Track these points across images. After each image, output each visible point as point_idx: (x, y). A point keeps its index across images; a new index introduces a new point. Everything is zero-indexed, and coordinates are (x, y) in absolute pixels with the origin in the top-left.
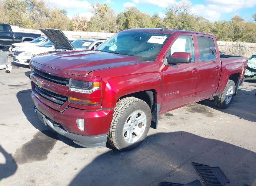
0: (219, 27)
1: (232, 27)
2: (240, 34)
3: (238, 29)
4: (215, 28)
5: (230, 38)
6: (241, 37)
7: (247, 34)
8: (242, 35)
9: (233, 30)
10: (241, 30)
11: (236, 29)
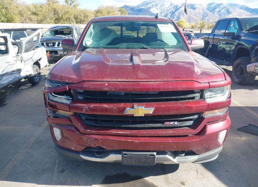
0: (39, 10)
1: (51, 9)
2: (60, 16)
3: (56, 11)
4: (34, 10)
5: (53, 21)
6: (61, 19)
7: (66, 16)
8: (62, 17)
9: (53, 13)
10: (60, 12)
11: (55, 11)
